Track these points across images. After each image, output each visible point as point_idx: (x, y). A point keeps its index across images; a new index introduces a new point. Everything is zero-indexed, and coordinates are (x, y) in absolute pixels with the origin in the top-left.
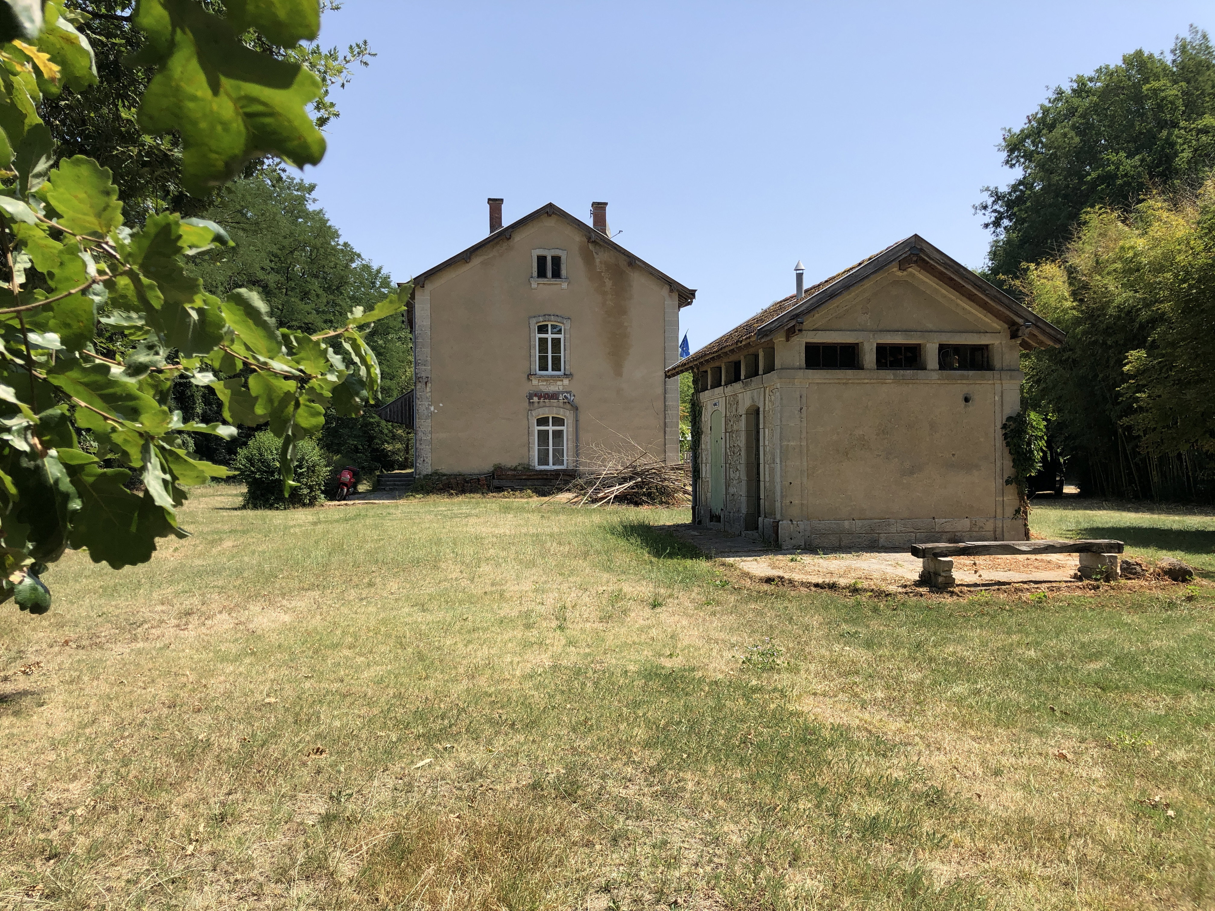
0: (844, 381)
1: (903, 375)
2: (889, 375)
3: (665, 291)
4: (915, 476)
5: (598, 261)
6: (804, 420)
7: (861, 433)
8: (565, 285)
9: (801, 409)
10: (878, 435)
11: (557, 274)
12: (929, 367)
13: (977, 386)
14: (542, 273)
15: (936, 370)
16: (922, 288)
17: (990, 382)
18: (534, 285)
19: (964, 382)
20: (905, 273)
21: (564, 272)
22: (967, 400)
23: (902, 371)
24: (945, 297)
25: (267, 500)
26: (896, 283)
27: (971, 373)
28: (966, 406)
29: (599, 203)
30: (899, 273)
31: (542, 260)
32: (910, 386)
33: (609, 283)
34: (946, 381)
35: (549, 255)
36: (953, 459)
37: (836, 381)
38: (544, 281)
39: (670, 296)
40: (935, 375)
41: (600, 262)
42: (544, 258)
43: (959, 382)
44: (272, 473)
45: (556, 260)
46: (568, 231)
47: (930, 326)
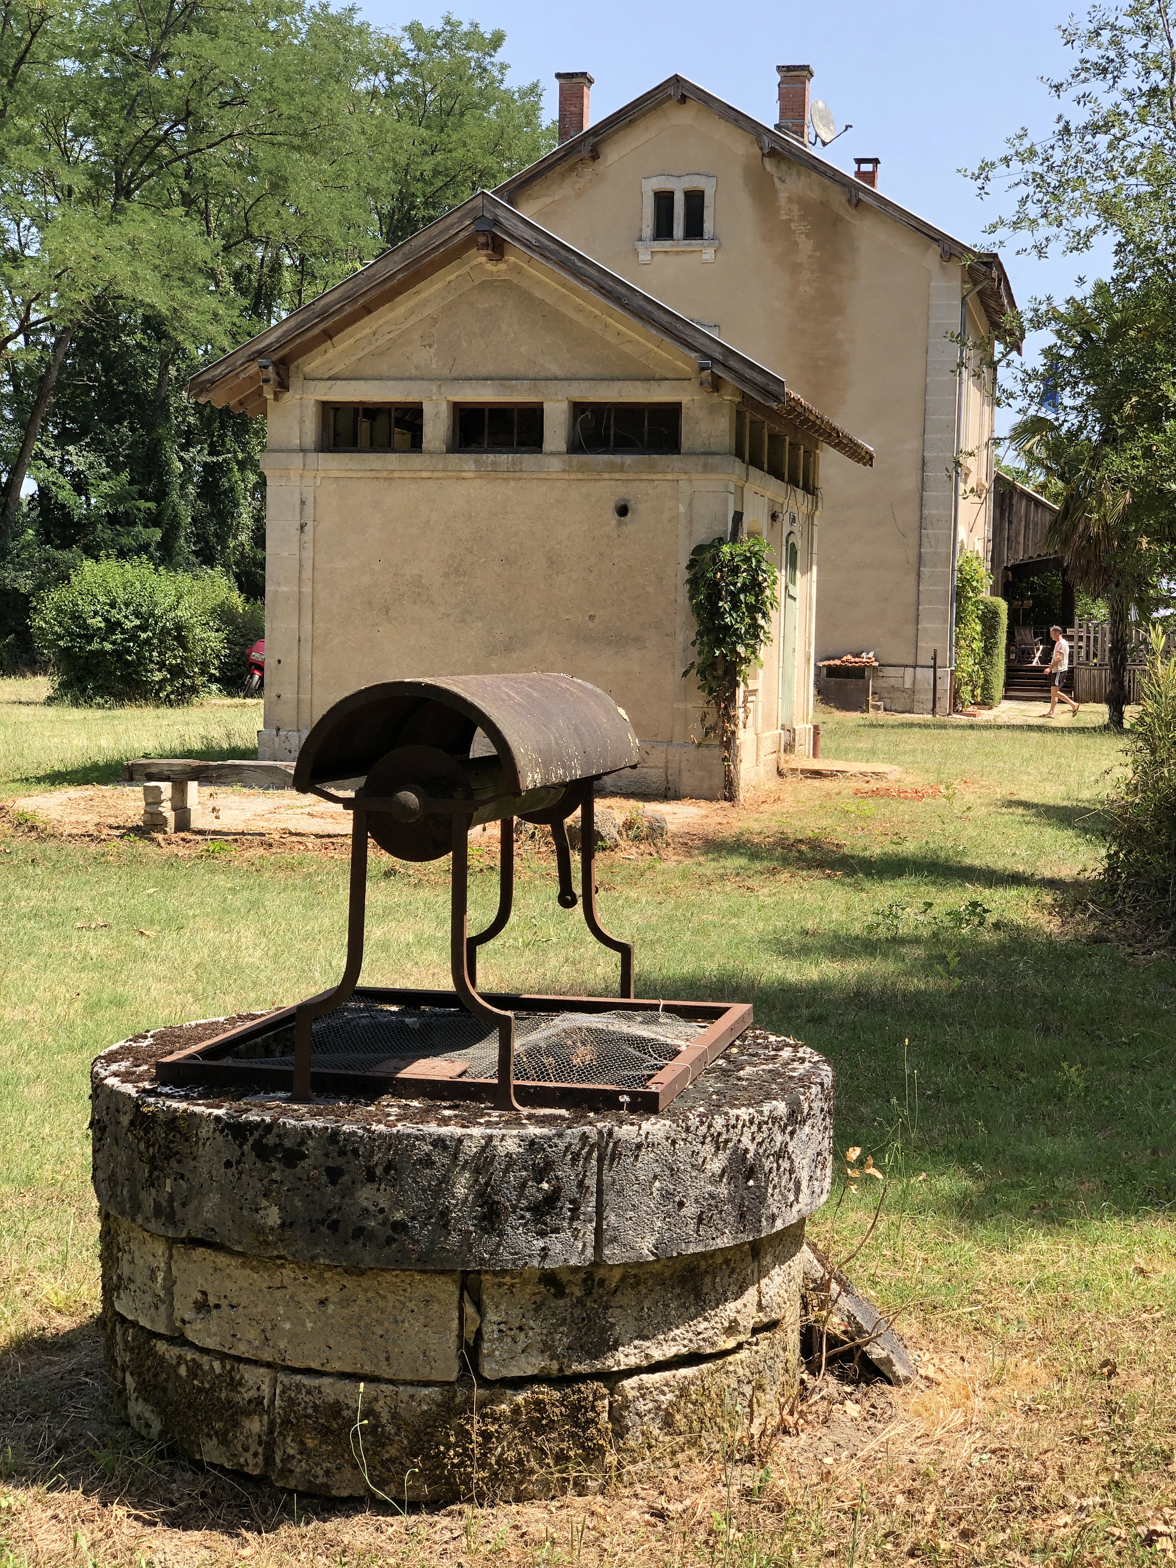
0: (385, 474)
1: (494, 463)
2: (467, 462)
3: (932, 257)
4: (515, 656)
5: (783, 196)
6: (309, 546)
7: (416, 571)
8: (708, 254)
9: (302, 527)
10: (446, 575)
11: (694, 230)
12: (547, 446)
13: (643, 484)
14: (663, 230)
15: (559, 453)
16: (538, 293)
17: (670, 477)
18: (644, 257)
19: (617, 476)
20: (502, 266)
21: (708, 226)
22: (623, 511)
23: (491, 456)
24: (580, 310)
25: (83, 690)
26: (488, 285)
27: (628, 459)
28: (619, 524)
29: (789, 68)
30: (489, 266)
31: (664, 200)
32: (512, 484)
33: (806, 246)
34: (581, 476)
35: (679, 188)
36: (591, 625)
37: (369, 474)
38: (666, 245)
39: (943, 268)
40: (555, 464)
41: (790, 200)
42: (670, 195)
43: (606, 476)
44: (89, 639)
45: (695, 199)
46: (723, 132)
47: (554, 369)
